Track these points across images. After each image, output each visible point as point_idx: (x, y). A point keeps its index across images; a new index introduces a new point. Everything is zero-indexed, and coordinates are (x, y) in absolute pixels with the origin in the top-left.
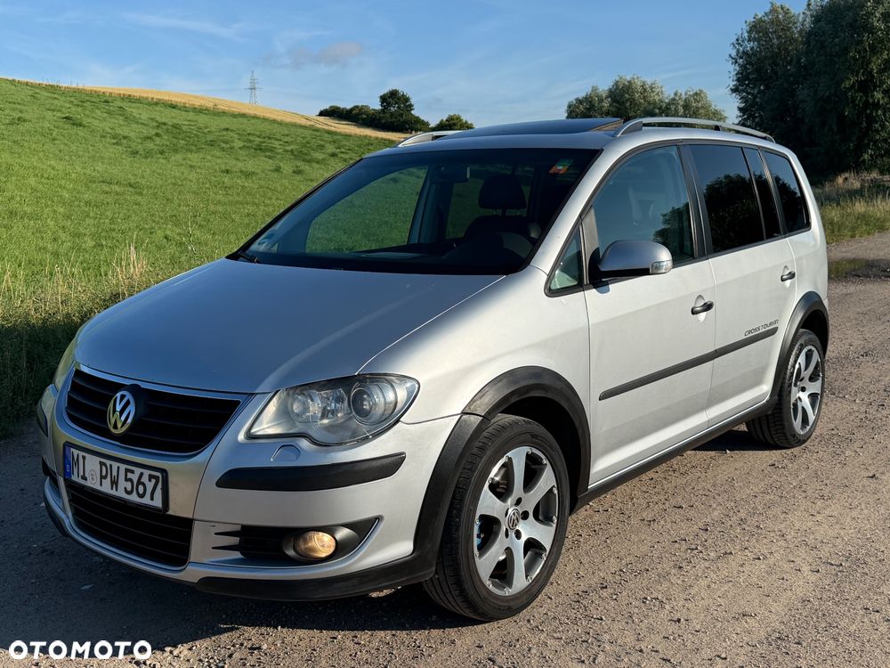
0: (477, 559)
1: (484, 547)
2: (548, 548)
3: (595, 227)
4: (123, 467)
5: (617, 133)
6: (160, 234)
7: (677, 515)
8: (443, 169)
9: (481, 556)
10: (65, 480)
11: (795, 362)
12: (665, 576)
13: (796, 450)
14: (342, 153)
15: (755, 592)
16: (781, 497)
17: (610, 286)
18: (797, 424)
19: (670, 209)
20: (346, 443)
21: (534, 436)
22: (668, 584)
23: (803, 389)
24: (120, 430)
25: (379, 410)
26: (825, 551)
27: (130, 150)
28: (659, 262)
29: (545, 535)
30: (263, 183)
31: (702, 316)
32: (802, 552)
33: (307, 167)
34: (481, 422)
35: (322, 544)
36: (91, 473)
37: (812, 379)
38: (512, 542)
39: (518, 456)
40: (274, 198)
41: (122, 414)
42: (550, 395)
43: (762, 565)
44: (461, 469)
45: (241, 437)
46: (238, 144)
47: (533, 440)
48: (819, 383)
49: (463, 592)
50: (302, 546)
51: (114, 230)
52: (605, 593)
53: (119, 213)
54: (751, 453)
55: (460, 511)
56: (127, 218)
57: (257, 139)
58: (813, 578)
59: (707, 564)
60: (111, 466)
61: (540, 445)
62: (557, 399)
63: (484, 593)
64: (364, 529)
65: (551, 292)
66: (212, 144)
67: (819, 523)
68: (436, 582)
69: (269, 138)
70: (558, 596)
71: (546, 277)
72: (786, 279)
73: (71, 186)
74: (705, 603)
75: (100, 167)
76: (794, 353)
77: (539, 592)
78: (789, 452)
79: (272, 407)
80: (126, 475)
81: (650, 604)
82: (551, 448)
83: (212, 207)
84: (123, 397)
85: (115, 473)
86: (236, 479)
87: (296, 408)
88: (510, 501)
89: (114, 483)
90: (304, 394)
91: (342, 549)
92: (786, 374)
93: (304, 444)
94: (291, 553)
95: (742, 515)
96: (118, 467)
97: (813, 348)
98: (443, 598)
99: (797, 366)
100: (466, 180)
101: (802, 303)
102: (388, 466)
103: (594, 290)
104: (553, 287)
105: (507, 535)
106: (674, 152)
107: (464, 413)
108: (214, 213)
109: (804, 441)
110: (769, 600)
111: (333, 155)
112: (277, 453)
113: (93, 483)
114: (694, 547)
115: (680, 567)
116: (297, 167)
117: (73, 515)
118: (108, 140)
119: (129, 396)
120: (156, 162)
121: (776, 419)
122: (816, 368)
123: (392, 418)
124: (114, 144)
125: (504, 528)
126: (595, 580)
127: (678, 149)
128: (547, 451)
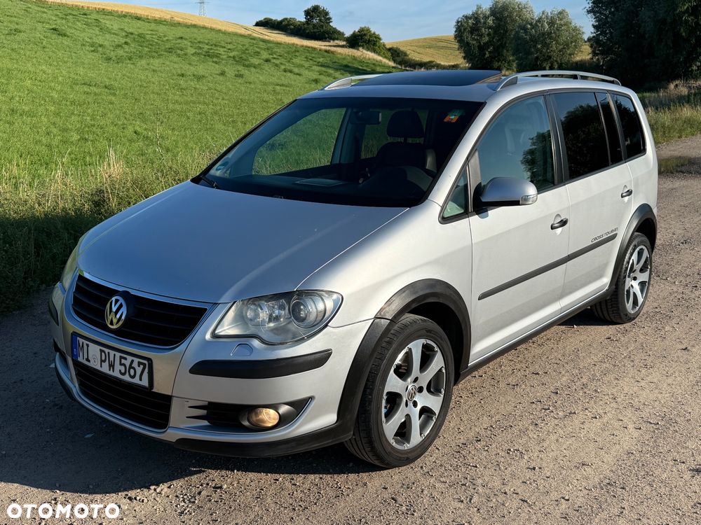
0: (384, 425)
1: (389, 415)
2: (437, 414)
3: (479, 167)
4: (118, 355)
5: (497, 87)
6: (131, 129)
7: (535, 381)
8: (360, 113)
9: (387, 421)
10: (73, 360)
11: (630, 259)
12: (524, 432)
13: (627, 325)
14: (274, 58)
15: (592, 445)
16: (615, 366)
17: (489, 212)
18: (629, 306)
19: (536, 135)
20: (286, 343)
21: (429, 331)
22: (526, 438)
23: (635, 279)
24: (114, 327)
25: (312, 317)
26: (645, 413)
27: (105, 56)
28: (528, 196)
29: (434, 403)
30: (211, 85)
31: (559, 230)
32: (629, 413)
33: (246, 71)
34: (389, 324)
35: (269, 417)
36: (93, 356)
37: (642, 270)
38: (410, 409)
39: (416, 347)
40: (221, 98)
41: (117, 313)
42: (441, 301)
43: (597, 423)
44: (374, 359)
45: (208, 336)
46: (191, 51)
47: (428, 334)
48: (647, 273)
49: (373, 449)
50: (254, 418)
51: (94, 126)
52: (479, 445)
53: (98, 111)
54: (593, 327)
55: (372, 390)
56: (104, 115)
57: (206, 46)
58: (636, 434)
59: (556, 422)
60: (109, 353)
61: (432, 337)
62: (447, 303)
63: (389, 449)
64: (300, 406)
65: (445, 220)
66: (170, 50)
67: (642, 388)
68: (353, 442)
69: (216, 46)
70: (444, 448)
71: (440, 208)
72: (626, 196)
73: (59, 87)
74: (554, 454)
75: (81, 71)
76: (629, 252)
77: (430, 445)
78: (621, 327)
79: (231, 314)
80: (120, 361)
81: (513, 455)
82: (441, 340)
83: (171, 106)
84: (117, 301)
85: (112, 359)
86: (205, 368)
87: (250, 314)
88: (409, 380)
89: (112, 366)
90: (255, 304)
91: (284, 420)
92: (622, 268)
93: (256, 343)
94: (246, 423)
95: (584, 380)
96: (115, 355)
97: (644, 248)
98: (359, 452)
99: (631, 262)
100: (379, 123)
101: (637, 213)
102: (319, 360)
103: (477, 216)
104: (446, 216)
105: (407, 405)
106: (541, 100)
107: (376, 318)
108: (173, 111)
109: (634, 319)
110: (602, 452)
111: (267, 61)
112: (235, 349)
113: (95, 364)
114: (547, 407)
115: (536, 424)
116: (238, 71)
117: (79, 385)
118: (87, 48)
119: (121, 301)
120: (126, 67)
121: (613, 303)
122: (645, 262)
123: (322, 323)
124: (92, 51)
125: (404, 400)
126: (471, 435)
127: (545, 98)
128: (438, 341)
